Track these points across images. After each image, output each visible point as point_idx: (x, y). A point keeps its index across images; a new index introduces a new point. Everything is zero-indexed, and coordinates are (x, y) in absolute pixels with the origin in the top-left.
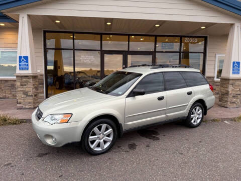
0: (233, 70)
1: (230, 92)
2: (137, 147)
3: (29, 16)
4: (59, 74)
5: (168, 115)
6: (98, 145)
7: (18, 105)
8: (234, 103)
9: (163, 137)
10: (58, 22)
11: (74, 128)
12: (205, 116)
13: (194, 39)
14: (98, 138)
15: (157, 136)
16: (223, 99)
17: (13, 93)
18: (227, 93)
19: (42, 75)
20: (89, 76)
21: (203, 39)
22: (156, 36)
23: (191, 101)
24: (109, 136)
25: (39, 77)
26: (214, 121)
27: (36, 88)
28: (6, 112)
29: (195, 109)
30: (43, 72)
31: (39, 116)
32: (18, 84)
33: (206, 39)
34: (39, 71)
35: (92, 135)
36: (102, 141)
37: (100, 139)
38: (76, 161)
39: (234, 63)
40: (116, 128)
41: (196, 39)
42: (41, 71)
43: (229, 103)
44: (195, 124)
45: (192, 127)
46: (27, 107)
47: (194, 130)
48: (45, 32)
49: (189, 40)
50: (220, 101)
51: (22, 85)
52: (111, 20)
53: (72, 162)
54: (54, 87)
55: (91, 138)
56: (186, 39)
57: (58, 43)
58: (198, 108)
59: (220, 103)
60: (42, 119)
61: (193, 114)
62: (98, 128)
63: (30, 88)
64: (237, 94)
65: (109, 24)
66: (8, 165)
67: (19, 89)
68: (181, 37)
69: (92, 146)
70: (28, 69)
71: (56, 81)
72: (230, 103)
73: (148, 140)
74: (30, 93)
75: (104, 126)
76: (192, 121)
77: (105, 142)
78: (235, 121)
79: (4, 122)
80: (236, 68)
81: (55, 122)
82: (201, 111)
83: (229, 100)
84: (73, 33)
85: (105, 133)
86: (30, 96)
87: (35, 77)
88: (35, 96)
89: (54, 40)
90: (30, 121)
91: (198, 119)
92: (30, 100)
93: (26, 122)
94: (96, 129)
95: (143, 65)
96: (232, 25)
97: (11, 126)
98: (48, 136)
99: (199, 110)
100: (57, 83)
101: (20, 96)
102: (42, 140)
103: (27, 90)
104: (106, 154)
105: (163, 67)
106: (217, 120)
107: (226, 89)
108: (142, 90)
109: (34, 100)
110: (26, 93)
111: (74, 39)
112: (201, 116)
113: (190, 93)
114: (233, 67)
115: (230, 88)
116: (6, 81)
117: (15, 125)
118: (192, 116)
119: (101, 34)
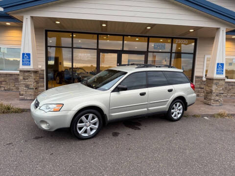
0: (217, 70)
1: (214, 91)
2: (120, 135)
3: (32, 17)
4: (60, 70)
5: (150, 108)
6: (86, 132)
7: (21, 97)
8: (217, 101)
9: (144, 127)
10: (59, 22)
11: (65, 116)
12: (185, 112)
13: (184, 40)
14: (86, 125)
15: (139, 127)
16: (208, 97)
17: (17, 86)
18: (211, 92)
19: (43, 71)
20: (88, 73)
21: (194, 41)
22: (149, 37)
23: (171, 98)
24: (95, 124)
25: (40, 72)
26: (195, 116)
27: (37, 82)
28: (10, 102)
29: (176, 105)
30: (44, 68)
31: (37, 105)
32: (21, 78)
33: (196, 41)
34: (40, 67)
35: (80, 123)
36: (89, 128)
37: (87, 127)
38: (66, 143)
39: (218, 64)
40: (101, 118)
41: (187, 40)
42: (42, 66)
43: (212, 101)
44: (175, 118)
45: (173, 120)
46: (28, 98)
47: (174, 123)
48: (46, 31)
49: (180, 41)
50: (205, 99)
51: (24, 79)
52: (106, 22)
53: (63, 144)
54: (54, 82)
55: (79, 125)
56: (177, 40)
57: (58, 41)
58: (178, 104)
59: (205, 101)
60: (38, 107)
61: (173, 109)
62: (85, 117)
63: (31, 82)
64: (220, 93)
65: (104, 25)
66: (9, 144)
67: (22, 82)
68: (172, 38)
69: (80, 132)
70: (30, 65)
71: (57, 76)
72: (214, 101)
73: (131, 130)
74: (32, 87)
75: (91, 116)
76: (173, 116)
77: (91, 129)
78: (214, 117)
79: (8, 110)
80: (219, 69)
81: (49, 110)
82: (181, 106)
83: (213, 98)
84: (73, 33)
85: (91, 122)
86: (31, 89)
87: (36, 72)
88: (36, 89)
89: (55, 38)
90: (29, 110)
91: (178, 113)
92: (31, 92)
93: (26, 111)
94: (83, 118)
95: (132, 64)
96: (218, 29)
97: (13, 114)
98: (43, 122)
99: (179, 106)
100: (58, 78)
101: (22, 89)
102: (38, 125)
103: (28, 83)
104: (92, 139)
105: (147, 67)
106: (197, 116)
107: (210, 88)
108: (125, 87)
109: (35, 92)
110: (27, 86)
111: (72, 37)
112: (181, 111)
113: (170, 91)
114: (218, 68)
115: (214, 88)
116: (11, 75)
117: (17, 114)
118: (172, 110)
119: (98, 34)
